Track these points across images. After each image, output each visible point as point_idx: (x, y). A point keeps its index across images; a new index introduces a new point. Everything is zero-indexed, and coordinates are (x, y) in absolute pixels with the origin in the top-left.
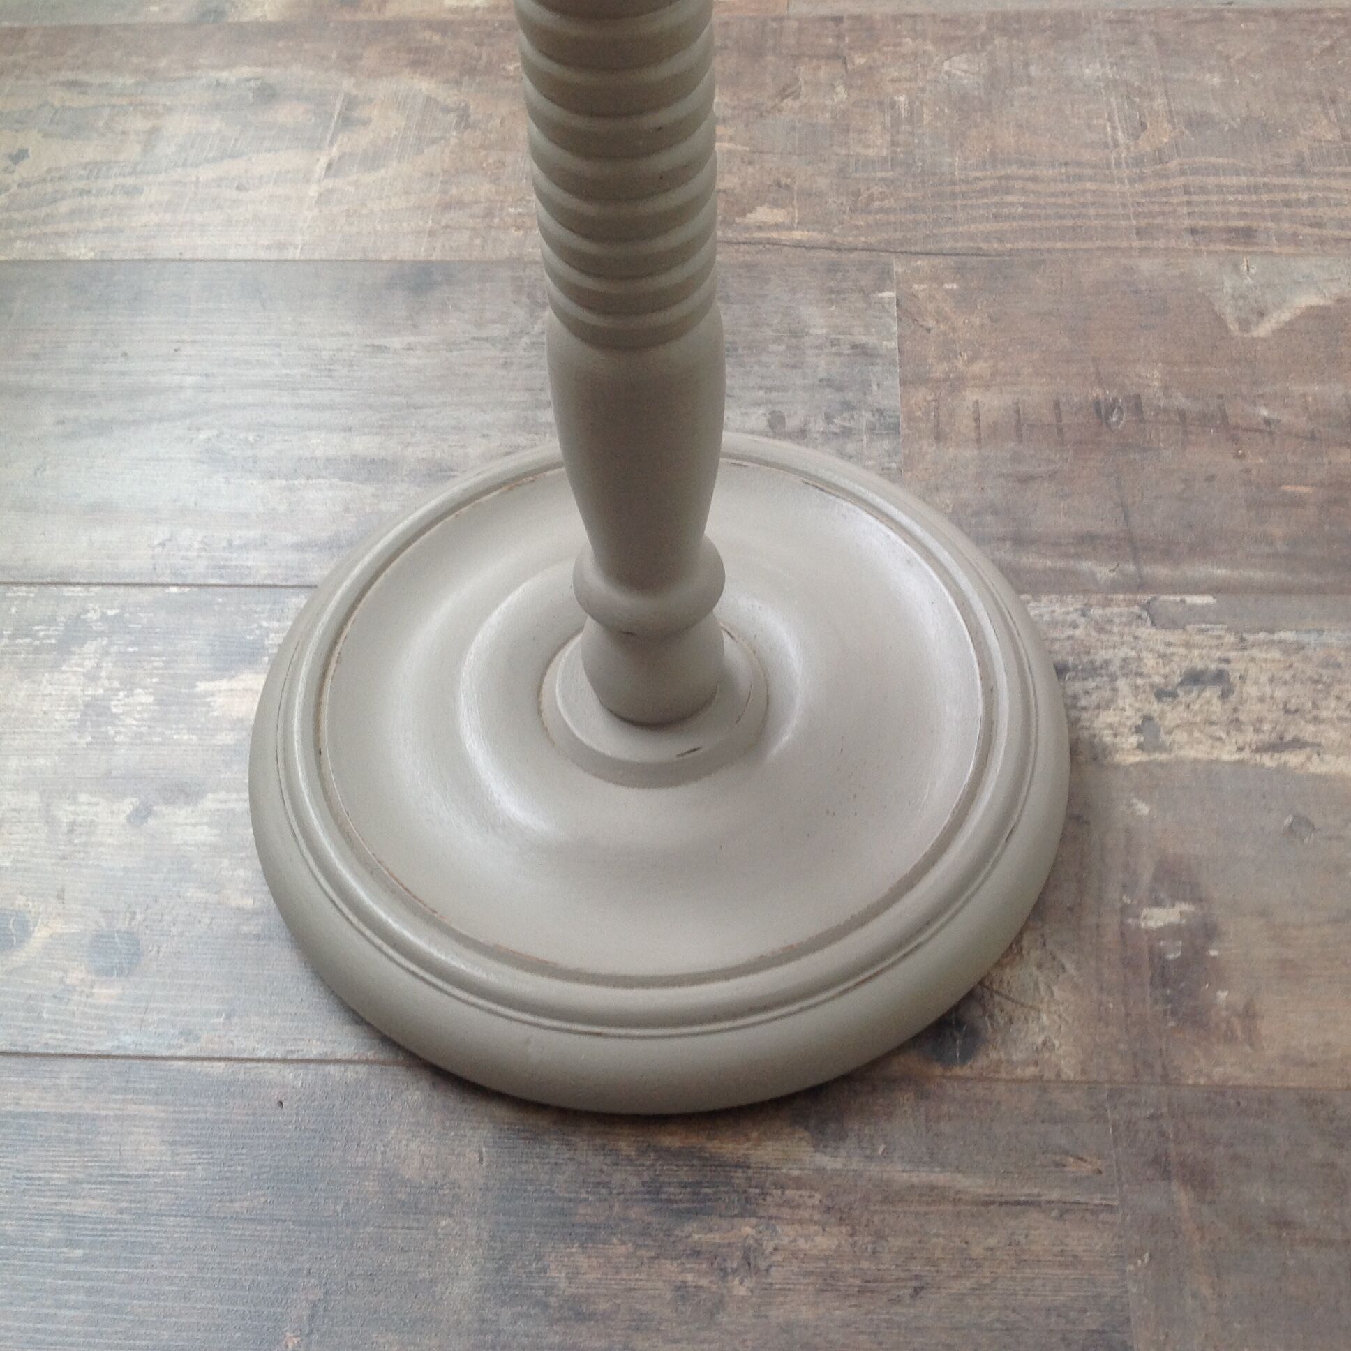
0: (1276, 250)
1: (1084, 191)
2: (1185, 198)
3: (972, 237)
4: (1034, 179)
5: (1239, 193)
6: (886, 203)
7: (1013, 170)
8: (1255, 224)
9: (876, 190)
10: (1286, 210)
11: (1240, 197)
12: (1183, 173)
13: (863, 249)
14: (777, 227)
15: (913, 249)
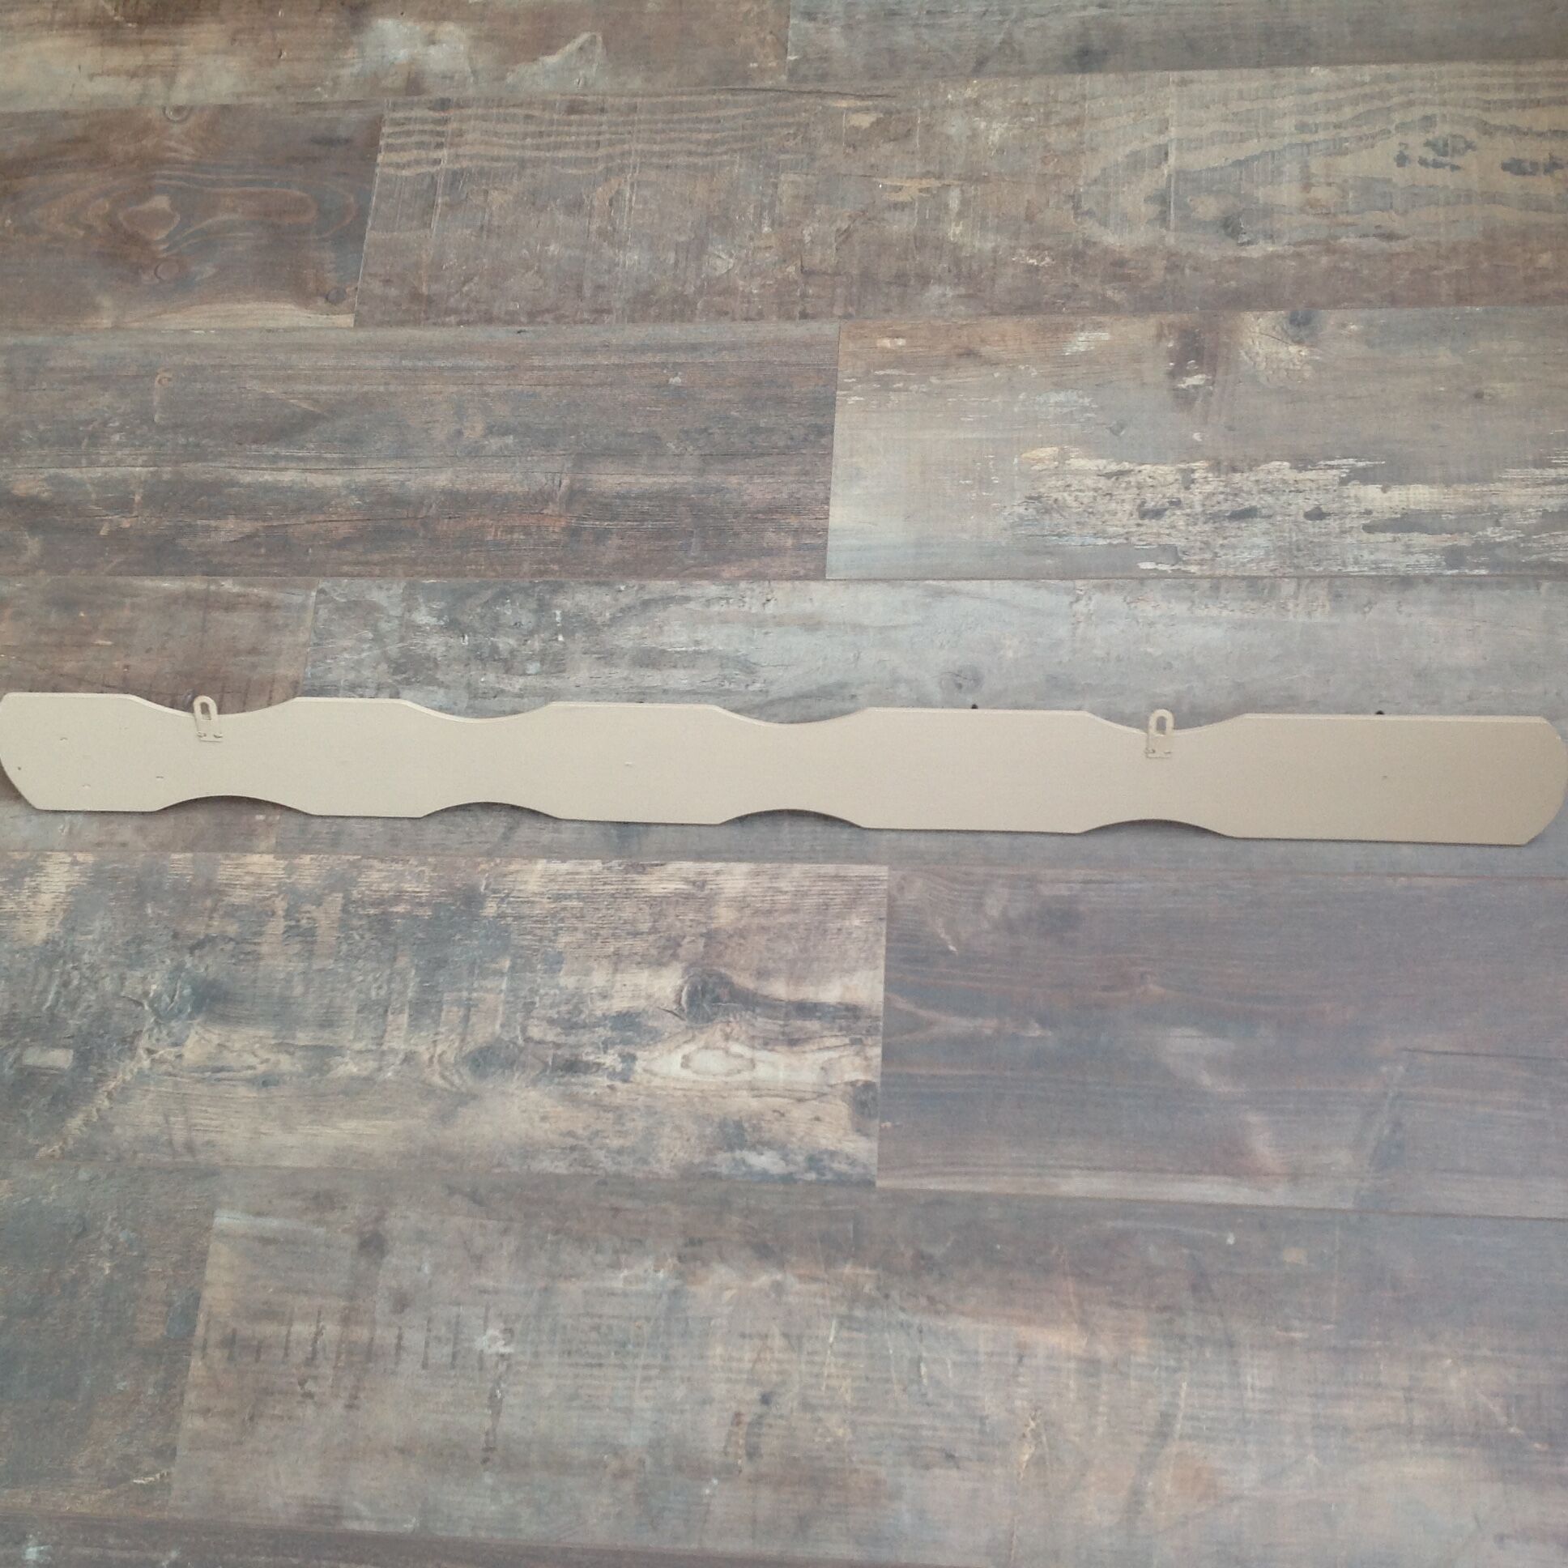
0: (558, 97)
1: (661, 143)
2: (601, 138)
3: (736, 105)
4: (690, 153)
5: (566, 143)
6: (785, 132)
7: (700, 162)
8: (565, 117)
9: (791, 144)
10: (543, 129)
11: (568, 139)
12: (597, 159)
13: (804, 92)
14: (857, 111)
15: (772, 94)
